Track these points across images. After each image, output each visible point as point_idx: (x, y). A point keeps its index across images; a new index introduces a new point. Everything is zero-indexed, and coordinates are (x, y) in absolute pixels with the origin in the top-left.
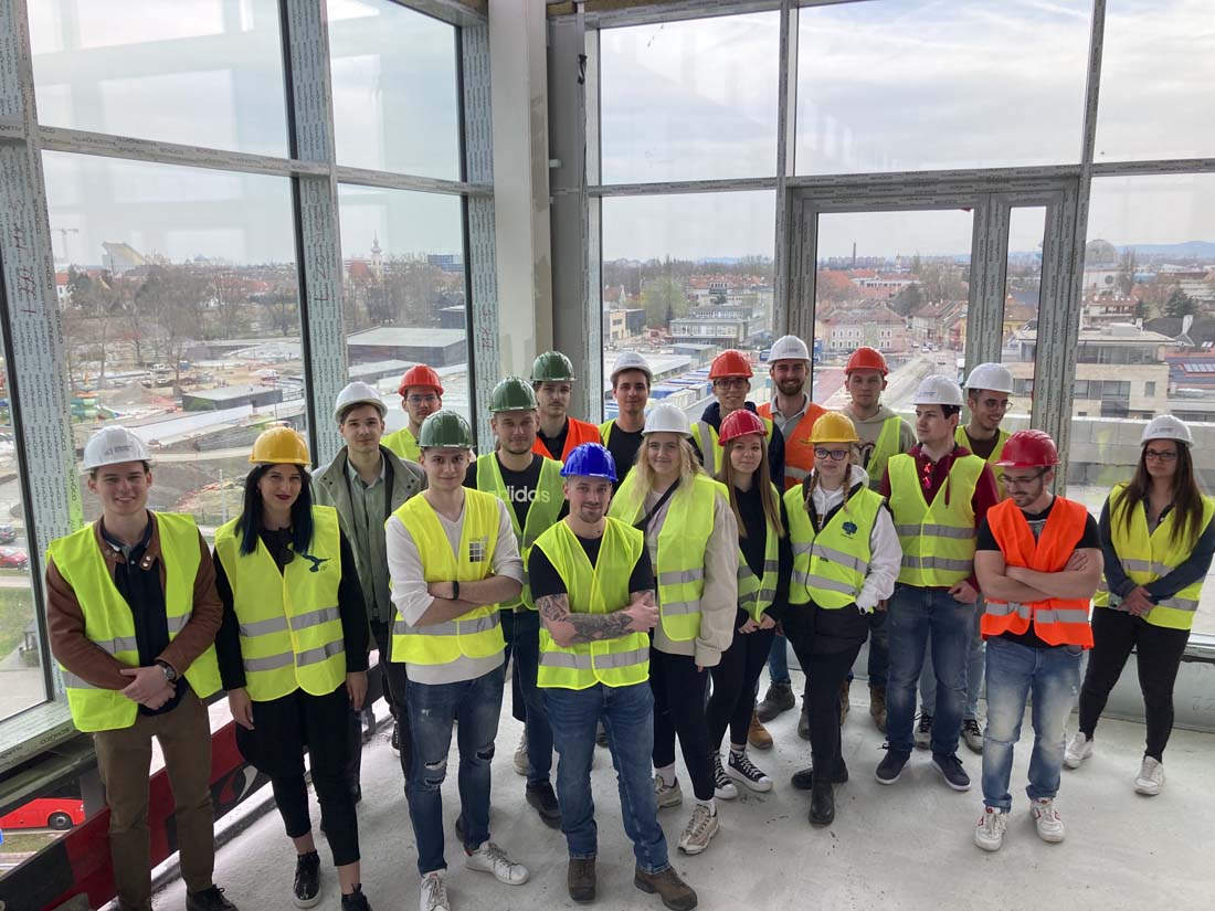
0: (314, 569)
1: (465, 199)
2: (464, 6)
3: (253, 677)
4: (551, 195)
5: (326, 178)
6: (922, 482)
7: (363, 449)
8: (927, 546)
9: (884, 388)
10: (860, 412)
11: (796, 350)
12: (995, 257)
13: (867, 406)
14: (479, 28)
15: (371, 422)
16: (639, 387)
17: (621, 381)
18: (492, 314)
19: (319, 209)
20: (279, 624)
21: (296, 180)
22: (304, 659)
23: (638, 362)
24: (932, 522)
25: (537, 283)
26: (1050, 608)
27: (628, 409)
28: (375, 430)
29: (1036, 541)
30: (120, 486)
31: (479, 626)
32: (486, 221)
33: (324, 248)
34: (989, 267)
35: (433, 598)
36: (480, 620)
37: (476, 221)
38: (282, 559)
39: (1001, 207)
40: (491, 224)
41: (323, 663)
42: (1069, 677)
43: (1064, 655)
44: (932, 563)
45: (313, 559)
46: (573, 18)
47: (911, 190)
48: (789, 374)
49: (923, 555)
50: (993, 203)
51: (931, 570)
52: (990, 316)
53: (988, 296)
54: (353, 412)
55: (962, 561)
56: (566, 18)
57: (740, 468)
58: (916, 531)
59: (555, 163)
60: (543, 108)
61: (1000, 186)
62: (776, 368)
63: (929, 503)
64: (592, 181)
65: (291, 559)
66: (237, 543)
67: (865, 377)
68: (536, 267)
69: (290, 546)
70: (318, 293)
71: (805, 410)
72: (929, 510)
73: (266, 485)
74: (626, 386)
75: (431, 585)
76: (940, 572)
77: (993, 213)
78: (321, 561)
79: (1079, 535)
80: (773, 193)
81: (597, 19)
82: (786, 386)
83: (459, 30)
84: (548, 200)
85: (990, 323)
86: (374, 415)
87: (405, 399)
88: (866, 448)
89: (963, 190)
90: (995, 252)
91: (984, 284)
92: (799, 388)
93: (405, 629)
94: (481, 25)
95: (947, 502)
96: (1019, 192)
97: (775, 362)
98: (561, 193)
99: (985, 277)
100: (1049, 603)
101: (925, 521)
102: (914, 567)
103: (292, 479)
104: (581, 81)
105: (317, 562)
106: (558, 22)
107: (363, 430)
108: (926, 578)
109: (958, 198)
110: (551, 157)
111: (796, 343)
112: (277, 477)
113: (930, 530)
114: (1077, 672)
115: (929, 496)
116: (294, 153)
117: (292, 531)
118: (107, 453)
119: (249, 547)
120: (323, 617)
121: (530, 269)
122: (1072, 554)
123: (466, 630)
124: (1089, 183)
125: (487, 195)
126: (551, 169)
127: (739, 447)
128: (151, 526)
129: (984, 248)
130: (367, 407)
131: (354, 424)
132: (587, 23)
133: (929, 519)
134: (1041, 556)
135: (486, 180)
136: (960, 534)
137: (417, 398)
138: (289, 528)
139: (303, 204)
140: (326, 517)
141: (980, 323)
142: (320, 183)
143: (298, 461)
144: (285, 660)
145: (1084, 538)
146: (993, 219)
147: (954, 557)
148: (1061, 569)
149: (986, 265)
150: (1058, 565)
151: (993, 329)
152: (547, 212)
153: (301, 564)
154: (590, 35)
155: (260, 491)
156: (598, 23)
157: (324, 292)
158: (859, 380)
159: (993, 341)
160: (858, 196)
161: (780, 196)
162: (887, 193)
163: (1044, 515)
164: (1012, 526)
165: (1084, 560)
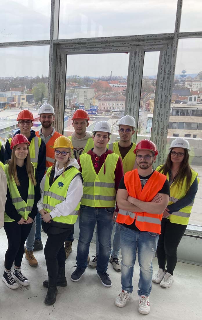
6: (94, 165)
8: (97, 191)
9: (88, 125)
10: (78, 136)
11: (49, 110)
12: (137, 73)
13: (81, 134)
24: (99, 181)
26: (143, 216)
29: (142, 189)
34: (135, 77)
39: (140, 52)
42: (151, 244)
43: (148, 236)
44: (99, 197)
47: (105, 45)
48: (46, 120)
49: (95, 194)
50: (137, 50)
51: (98, 200)
52: (134, 97)
53: (134, 88)
55: (111, 197)
57: (19, 157)
58: (92, 184)
61: (140, 43)
62: (41, 117)
63: (97, 173)
67: (79, 122)
71: (53, 134)
72: (97, 176)
76: (102, 201)
77: (137, 54)
79: (160, 188)
82: (45, 124)
85: (135, 99)
88: (80, 150)
89: (125, 45)
90: (137, 71)
91: (133, 83)
92: (50, 125)
95: (105, 173)
96: (148, 45)
97: (41, 114)
99: (133, 80)
100: (143, 214)
101: (96, 181)
102: (91, 199)
108: (96, 204)
109: (123, 48)
111: (49, 107)
113: (98, 184)
114: (154, 243)
115: (97, 171)
122: (156, 195)
127: (18, 149)
129: (133, 69)
133: (97, 180)
136: (109, 185)
141: (130, 100)
145: (162, 189)
146: (137, 56)
147: (107, 195)
148: (151, 201)
149: (134, 76)
150: (149, 200)
151: (136, 102)
158: (77, 123)
159: (136, 107)
160: (83, 48)
161: (51, 47)
162: (94, 46)
163: (148, 177)
164: (133, 181)
165: (161, 199)
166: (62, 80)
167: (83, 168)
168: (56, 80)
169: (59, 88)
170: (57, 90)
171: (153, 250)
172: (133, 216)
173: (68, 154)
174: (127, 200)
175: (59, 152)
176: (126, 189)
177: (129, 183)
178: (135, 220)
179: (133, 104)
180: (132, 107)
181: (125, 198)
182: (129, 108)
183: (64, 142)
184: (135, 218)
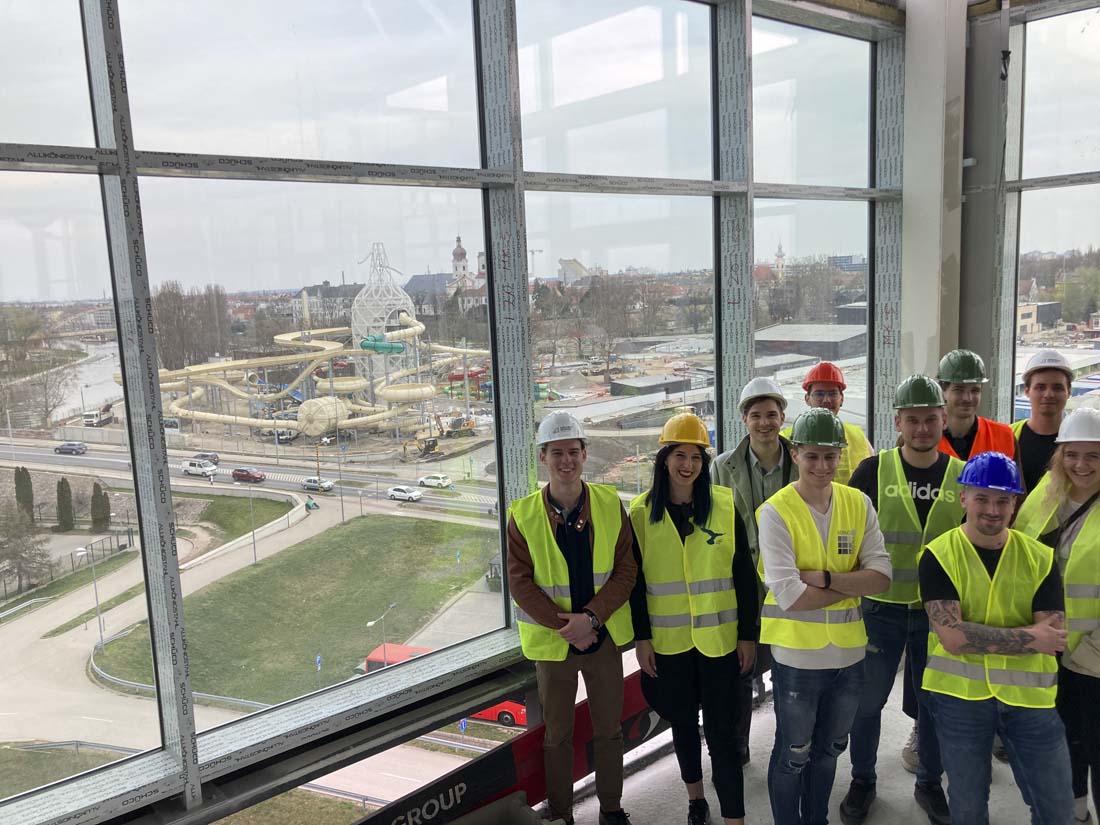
0: (711, 542)
1: (873, 204)
2: (880, 22)
3: (657, 631)
4: (963, 194)
5: (744, 195)
7: (763, 440)
14: (895, 40)
15: (772, 414)
16: (1058, 387)
17: (1035, 380)
18: (895, 312)
19: (736, 223)
20: (679, 587)
21: (717, 198)
22: (699, 622)
23: (1056, 361)
25: (944, 281)
27: (1043, 411)
28: (777, 422)
30: (563, 459)
31: (847, 617)
32: (893, 224)
33: (739, 257)
35: (805, 585)
36: (848, 612)
37: (883, 224)
38: (684, 531)
40: (898, 226)
41: (716, 628)
45: (710, 532)
46: (997, 15)
54: (755, 405)
56: (989, 17)
59: (970, 162)
60: (959, 110)
64: (1010, 175)
65: (691, 531)
66: (647, 512)
68: (945, 267)
69: (691, 520)
70: (730, 298)
73: (672, 462)
74: (1041, 387)
75: (804, 571)
78: (717, 535)
81: (1023, 12)
83: (874, 45)
84: (960, 198)
86: (775, 408)
87: (809, 394)
94: (898, 38)
98: (973, 191)
103: (694, 458)
104: (1004, 77)
105: (714, 535)
106: (979, 23)
107: (763, 421)
110: (966, 156)
112: (681, 455)
116: (717, 175)
117: (693, 506)
118: (555, 432)
119: (657, 517)
120: (716, 586)
121: (937, 267)
123: (835, 619)
125: (895, 198)
126: (966, 170)
130: (770, 401)
131: (756, 416)
132: (1011, 18)
135: (895, 185)
137: (820, 394)
138: (690, 504)
139: (722, 219)
140: (723, 497)
142: (738, 199)
143: (700, 442)
144: (684, 620)
152: (958, 210)
153: (700, 536)
154: (1015, 31)
156: (1025, 16)
157: (737, 298)
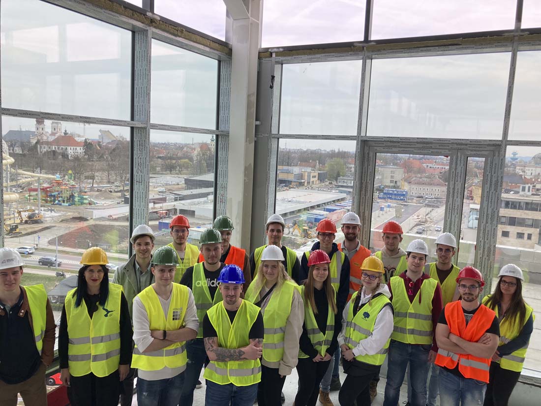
0: (106, 316)
1: (217, 136)
2: (219, 52)
4: (255, 137)
5: (145, 128)
6: (408, 292)
8: (410, 324)
11: (354, 220)
12: (459, 180)
13: (392, 250)
14: (228, 62)
15: (147, 244)
16: (279, 231)
18: (225, 188)
19: (141, 142)
20: (86, 340)
21: (132, 128)
22: (96, 358)
24: (413, 311)
25: (246, 175)
26: (468, 359)
28: (149, 247)
29: (467, 325)
30: (8, 278)
31: (175, 352)
32: (226, 147)
34: (456, 184)
35: (153, 339)
36: (175, 350)
37: (221, 147)
39: (463, 157)
41: (104, 361)
42: (477, 395)
43: (474, 384)
44: (412, 332)
45: (106, 310)
46: (270, 59)
47: (421, 146)
48: (351, 231)
49: (408, 327)
50: (459, 154)
51: (412, 335)
52: (456, 208)
53: (455, 197)
55: (427, 331)
56: (267, 59)
57: (317, 279)
58: (405, 315)
59: (258, 123)
60: (254, 99)
61: (463, 147)
63: (411, 303)
64: (274, 131)
65: (96, 309)
67: (391, 236)
68: (246, 169)
69: (98, 303)
70: (138, 179)
71: (358, 249)
72: (411, 306)
73: (87, 274)
75: (153, 331)
76: (417, 336)
77: (459, 159)
78: (110, 312)
79: (488, 326)
80: (355, 142)
81: (280, 60)
82: (349, 236)
83: (220, 62)
84: (254, 139)
85: (456, 211)
87: (172, 230)
88: (391, 270)
89: (445, 147)
90: (459, 177)
91: (454, 192)
92: (355, 238)
93: (138, 353)
94: (229, 61)
95: (420, 302)
96: (472, 150)
97: (344, 225)
98: (259, 136)
99: (454, 189)
100: (468, 356)
101: (409, 311)
102: (403, 333)
103: (99, 271)
104: (272, 87)
105: (108, 312)
106: (264, 61)
107: (143, 247)
108: (410, 339)
109: (443, 151)
110: (257, 120)
111: (354, 216)
112: (92, 271)
113: (412, 315)
114: (481, 394)
115: (411, 299)
116: (132, 118)
117: (100, 295)
118: (3, 263)
119: (78, 304)
121: (243, 169)
122: (484, 334)
123: (169, 354)
124: (505, 149)
125: (226, 135)
126: (256, 126)
127: (317, 269)
128: (23, 294)
129: (454, 176)
131: (139, 244)
132: (276, 62)
133: (411, 310)
134: (468, 333)
135: (227, 129)
136: (425, 318)
137: (177, 231)
138: (98, 295)
139: (135, 139)
141: (451, 211)
142: (142, 130)
144: (86, 357)
145: (490, 328)
146: (459, 162)
147: (423, 329)
148: (477, 342)
149: (455, 183)
150: (475, 339)
151: (457, 214)
152: (253, 144)
153: (101, 312)
154: (278, 67)
155: (85, 277)
156: (282, 61)
157: (141, 179)
158: (388, 237)
159: (457, 220)
160: (395, 147)
161: (357, 144)
162: (409, 146)
163: (473, 312)
164: (456, 315)
165: (489, 339)
166: (370, 182)
167: (394, 295)
168: (363, 181)
169: (366, 190)
170: (363, 192)
171: (480, 403)
172: (456, 358)
173: (377, 279)
174: (448, 338)
175: (366, 274)
176: (447, 324)
177: (451, 318)
178: (458, 363)
179: (453, 216)
180: (453, 220)
181: (446, 335)
182: (449, 220)
183: (374, 263)
184: (459, 361)
